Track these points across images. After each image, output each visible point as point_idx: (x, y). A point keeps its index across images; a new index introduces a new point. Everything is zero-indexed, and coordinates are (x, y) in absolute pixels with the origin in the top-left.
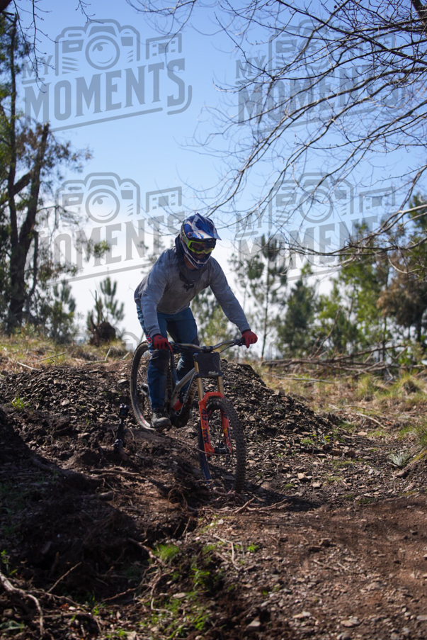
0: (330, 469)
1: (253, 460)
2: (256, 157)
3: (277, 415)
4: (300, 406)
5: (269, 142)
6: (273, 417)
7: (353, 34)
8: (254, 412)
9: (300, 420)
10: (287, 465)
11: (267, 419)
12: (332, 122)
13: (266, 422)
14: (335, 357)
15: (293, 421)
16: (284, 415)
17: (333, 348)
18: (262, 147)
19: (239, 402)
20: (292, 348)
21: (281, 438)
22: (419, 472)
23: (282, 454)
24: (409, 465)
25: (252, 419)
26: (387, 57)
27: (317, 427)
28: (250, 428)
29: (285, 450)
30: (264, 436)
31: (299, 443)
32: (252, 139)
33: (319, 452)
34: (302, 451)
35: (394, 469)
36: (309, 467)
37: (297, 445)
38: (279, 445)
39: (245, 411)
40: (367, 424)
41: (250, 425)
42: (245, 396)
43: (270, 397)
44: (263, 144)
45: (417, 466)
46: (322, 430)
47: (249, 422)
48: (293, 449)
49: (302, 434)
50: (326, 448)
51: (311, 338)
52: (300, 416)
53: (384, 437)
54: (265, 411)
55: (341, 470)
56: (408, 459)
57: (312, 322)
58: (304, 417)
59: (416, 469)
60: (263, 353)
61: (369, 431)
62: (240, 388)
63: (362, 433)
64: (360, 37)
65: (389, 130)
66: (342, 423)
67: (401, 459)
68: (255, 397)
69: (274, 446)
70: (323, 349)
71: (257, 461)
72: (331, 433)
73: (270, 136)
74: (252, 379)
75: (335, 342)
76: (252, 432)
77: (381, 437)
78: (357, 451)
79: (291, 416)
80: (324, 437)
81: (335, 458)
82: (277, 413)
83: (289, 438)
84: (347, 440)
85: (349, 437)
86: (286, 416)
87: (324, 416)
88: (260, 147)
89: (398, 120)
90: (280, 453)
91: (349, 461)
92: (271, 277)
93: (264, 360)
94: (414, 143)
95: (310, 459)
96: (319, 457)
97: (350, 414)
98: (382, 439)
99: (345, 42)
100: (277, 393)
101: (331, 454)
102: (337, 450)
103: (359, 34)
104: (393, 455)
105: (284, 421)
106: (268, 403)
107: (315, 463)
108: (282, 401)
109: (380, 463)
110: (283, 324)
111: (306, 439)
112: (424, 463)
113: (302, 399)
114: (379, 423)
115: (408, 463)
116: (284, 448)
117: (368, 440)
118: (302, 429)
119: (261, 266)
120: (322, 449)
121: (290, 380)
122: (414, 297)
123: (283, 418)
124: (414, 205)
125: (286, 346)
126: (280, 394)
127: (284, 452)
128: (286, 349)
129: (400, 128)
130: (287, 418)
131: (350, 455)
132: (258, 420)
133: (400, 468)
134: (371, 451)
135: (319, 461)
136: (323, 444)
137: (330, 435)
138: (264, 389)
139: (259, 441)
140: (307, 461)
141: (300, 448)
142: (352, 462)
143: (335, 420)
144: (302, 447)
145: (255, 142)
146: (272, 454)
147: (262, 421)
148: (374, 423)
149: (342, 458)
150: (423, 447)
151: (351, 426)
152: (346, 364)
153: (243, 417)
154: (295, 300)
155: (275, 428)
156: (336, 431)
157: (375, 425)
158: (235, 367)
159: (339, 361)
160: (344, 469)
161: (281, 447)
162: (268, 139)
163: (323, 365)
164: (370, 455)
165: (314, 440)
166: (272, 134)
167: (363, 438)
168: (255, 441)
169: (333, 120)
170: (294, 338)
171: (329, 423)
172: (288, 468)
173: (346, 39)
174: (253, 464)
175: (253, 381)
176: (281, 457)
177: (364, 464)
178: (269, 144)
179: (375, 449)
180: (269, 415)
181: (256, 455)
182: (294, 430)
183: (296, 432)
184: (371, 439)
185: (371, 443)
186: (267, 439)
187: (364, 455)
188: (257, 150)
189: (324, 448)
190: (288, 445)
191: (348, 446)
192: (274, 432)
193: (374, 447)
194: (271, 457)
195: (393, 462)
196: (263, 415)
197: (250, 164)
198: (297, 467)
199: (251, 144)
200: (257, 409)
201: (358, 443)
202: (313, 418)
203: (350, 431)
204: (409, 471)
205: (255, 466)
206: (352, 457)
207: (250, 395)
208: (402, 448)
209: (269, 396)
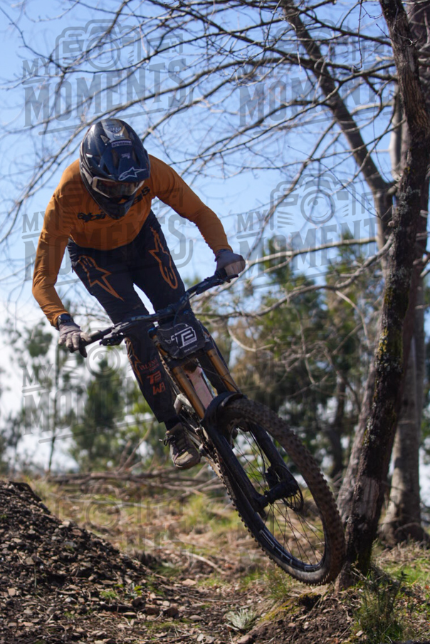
0: (142, 634)
1: (30, 621)
2: (40, 182)
3: (67, 556)
4: (100, 543)
5: (59, 160)
6: (60, 559)
7: (177, 9)
8: (32, 552)
9: (99, 563)
10: (80, 630)
11: (51, 561)
12: (149, 133)
13: (50, 566)
14: (152, 470)
15: (88, 565)
16: (77, 556)
17: (152, 456)
18: (49, 168)
19: (10, 538)
20: (92, 457)
21: (71, 590)
22: (270, 638)
23: (72, 612)
24: (255, 628)
25: (30, 561)
26: (227, 42)
27: (124, 573)
28: (26, 575)
29: (77, 607)
30: (47, 587)
31: (97, 596)
32: (34, 156)
33: (125, 609)
34: (102, 608)
35: (234, 633)
36: (111, 632)
37: (94, 599)
38: (68, 600)
39: (19, 550)
40: (197, 567)
41: (27, 570)
42: (19, 529)
43: (56, 530)
44: (49, 164)
45: (267, 629)
46: (131, 577)
47: (24, 567)
48: (89, 605)
49: (101, 584)
50: (137, 603)
51: (121, 442)
52: (100, 557)
53: (220, 587)
54: (49, 550)
55: (158, 635)
56: (254, 619)
57: (121, 419)
58: (104, 559)
59: (265, 634)
60: (50, 463)
61: (200, 577)
62: (13, 518)
63: (189, 582)
64: (188, 13)
65: (229, 146)
66: (161, 566)
67: (243, 619)
68: (34, 529)
69: (62, 601)
70: (137, 458)
71: (35, 624)
72: (144, 581)
73: (61, 153)
74: (31, 503)
75: (154, 448)
76: (29, 581)
77: (216, 588)
78: (182, 608)
79: (87, 558)
80: (134, 588)
81: (149, 618)
82: (65, 554)
83: (84, 590)
84: (167, 592)
85: (170, 588)
86: (80, 557)
87: (137, 557)
88: (45, 167)
89: (242, 133)
90: (69, 611)
91: (170, 622)
92: (62, 354)
93: (52, 475)
94: (266, 165)
95: (113, 620)
96: (127, 616)
97: (173, 553)
98: (218, 590)
99: (166, 20)
100: (66, 523)
101: (144, 613)
102: (153, 606)
103: (187, 9)
104: (232, 613)
105: (76, 565)
106: (54, 538)
107: (121, 626)
108: (73, 536)
109: (214, 624)
110: (80, 422)
111: (107, 591)
112: (276, 625)
113: (104, 531)
114: (215, 566)
115: (254, 625)
116: (75, 603)
117: (197, 592)
118: (101, 577)
119: (49, 338)
120: (130, 605)
121: (87, 502)
122: (267, 384)
123: (74, 560)
124: (267, 252)
125: (84, 453)
126: (71, 525)
127: (75, 610)
128: (83, 459)
129: (244, 144)
130: (81, 560)
131: (171, 613)
132: (38, 563)
133: (243, 632)
134: (202, 608)
135: (126, 624)
136: (132, 597)
137: (143, 584)
138: (48, 518)
139: (39, 594)
140: (108, 623)
141: (99, 604)
142: (174, 625)
143: (151, 562)
144: (102, 603)
145: (39, 160)
146: (58, 612)
147: (44, 565)
148: (208, 565)
149: (159, 618)
150: (275, 602)
151: (174, 572)
152: (169, 481)
153: (16, 558)
154: (97, 388)
155: (63, 575)
156: (152, 579)
157: (209, 569)
158: (6, 487)
159: (159, 476)
160: (162, 634)
161: (72, 602)
162: (57, 157)
163: (135, 482)
164: (199, 614)
165: (120, 592)
166: (63, 149)
167: (190, 589)
168: (34, 595)
169: (150, 130)
170: (96, 441)
171: (141, 567)
172: (81, 633)
173: (168, 17)
174: (30, 628)
175: (32, 506)
176: (72, 616)
177: (191, 627)
178: (59, 164)
179: (207, 604)
180: (54, 555)
181: (35, 614)
182: (91, 578)
183: (93, 581)
184: (201, 590)
185: (202, 596)
186: (52, 591)
187: (191, 614)
188: (41, 172)
189: (133, 603)
190: (82, 600)
191: (168, 600)
192: (61, 581)
193: (205, 601)
194: (56, 618)
195: (232, 624)
196: (46, 556)
197: (32, 192)
198: (94, 632)
199: (32, 163)
200: (36, 548)
201: (183, 597)
202: (118, 560)
203: (173, 578)
204: (255, 636)
205: (34, 630)
206: (174, 617)
207: (27, 528)
208: (246, 604)
209: (54, 528)
